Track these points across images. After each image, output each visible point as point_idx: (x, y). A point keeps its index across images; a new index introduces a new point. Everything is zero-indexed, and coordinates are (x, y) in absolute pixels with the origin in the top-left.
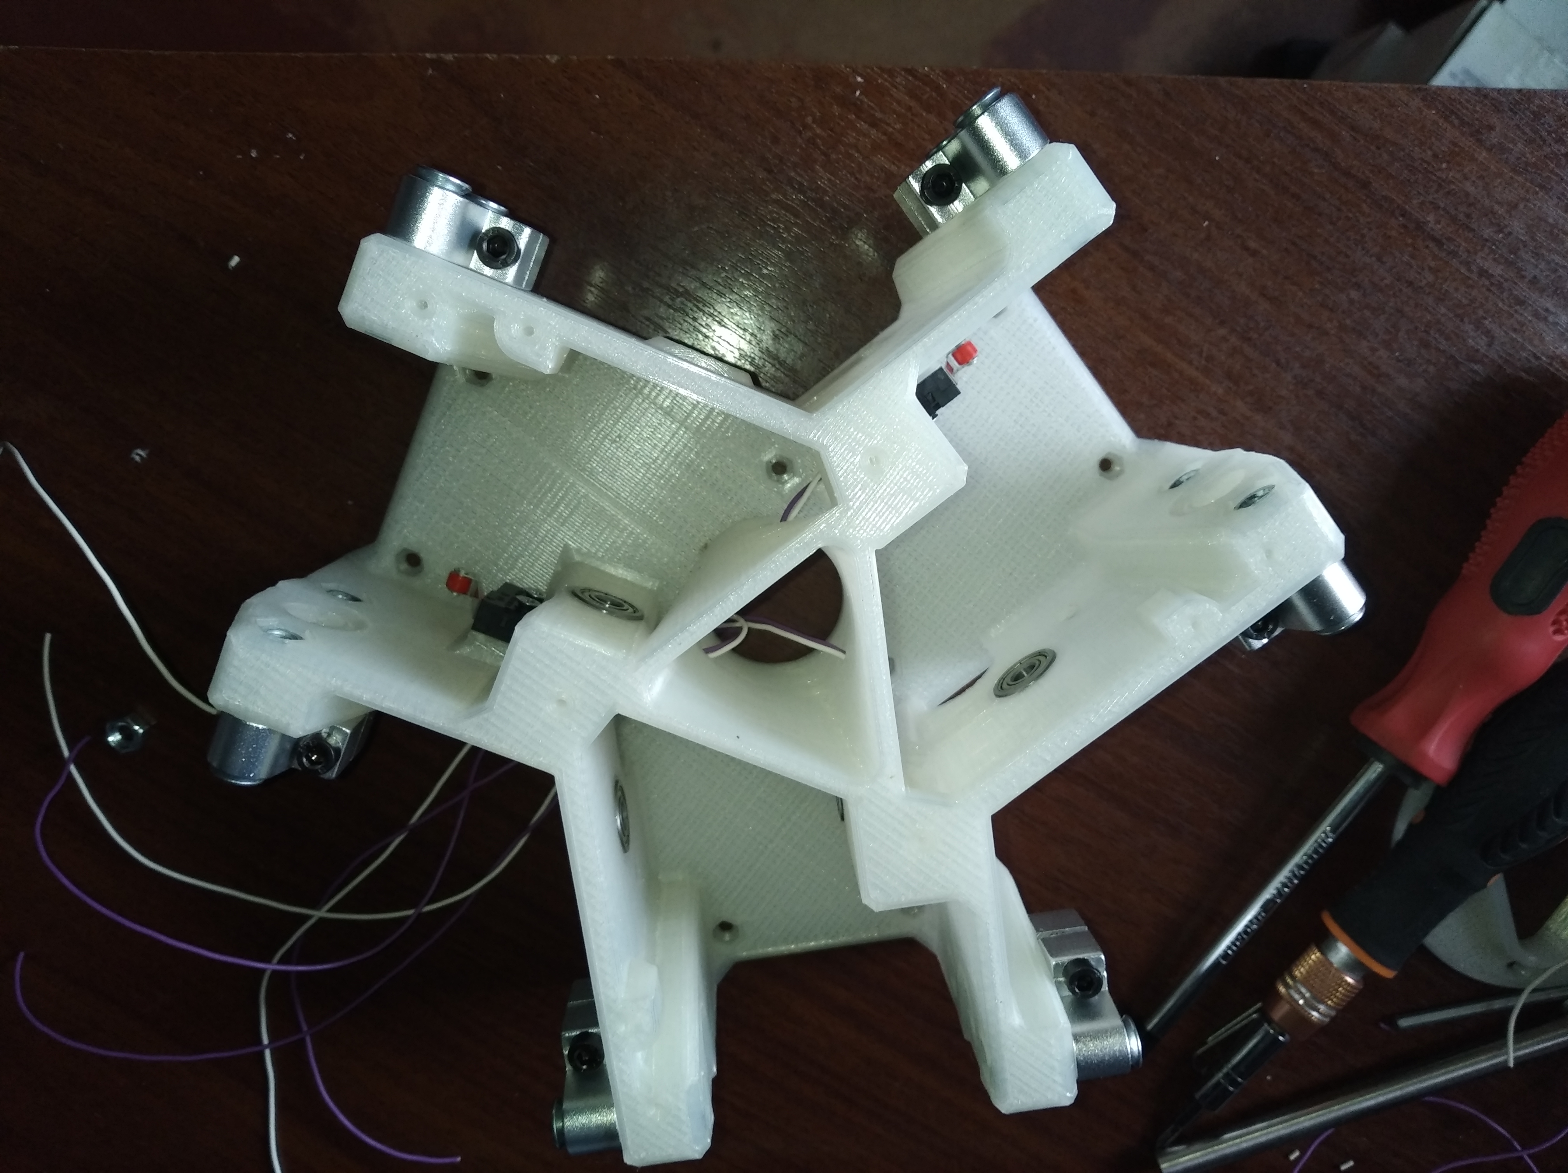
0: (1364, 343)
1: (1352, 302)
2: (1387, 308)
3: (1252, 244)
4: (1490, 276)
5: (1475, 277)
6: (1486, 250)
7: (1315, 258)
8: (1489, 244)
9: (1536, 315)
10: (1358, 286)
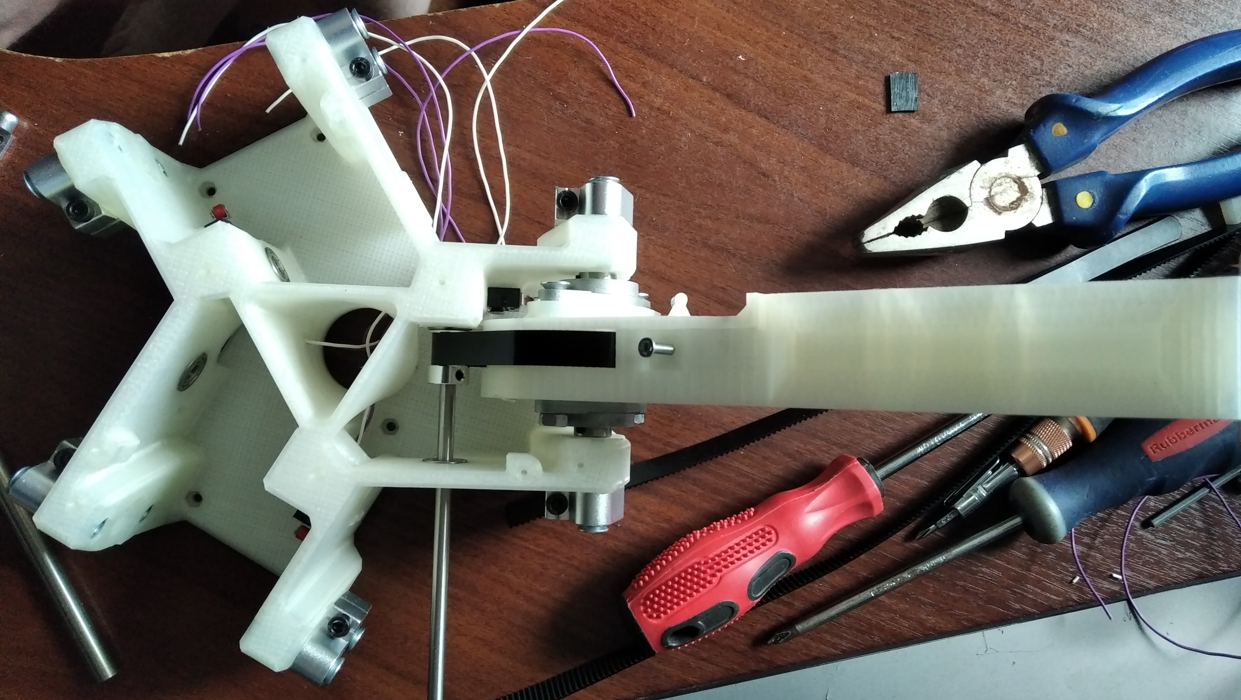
0: (972, 76)
1: (959, 55)
2: (979, 55)
3: (896, 35)
4: (1030, 29)
5: (1022, 30)
6: (1024, 16)
7: (932, 36)
8: (1025, 12)
9: (1062, 43)
10: (960, 46)
